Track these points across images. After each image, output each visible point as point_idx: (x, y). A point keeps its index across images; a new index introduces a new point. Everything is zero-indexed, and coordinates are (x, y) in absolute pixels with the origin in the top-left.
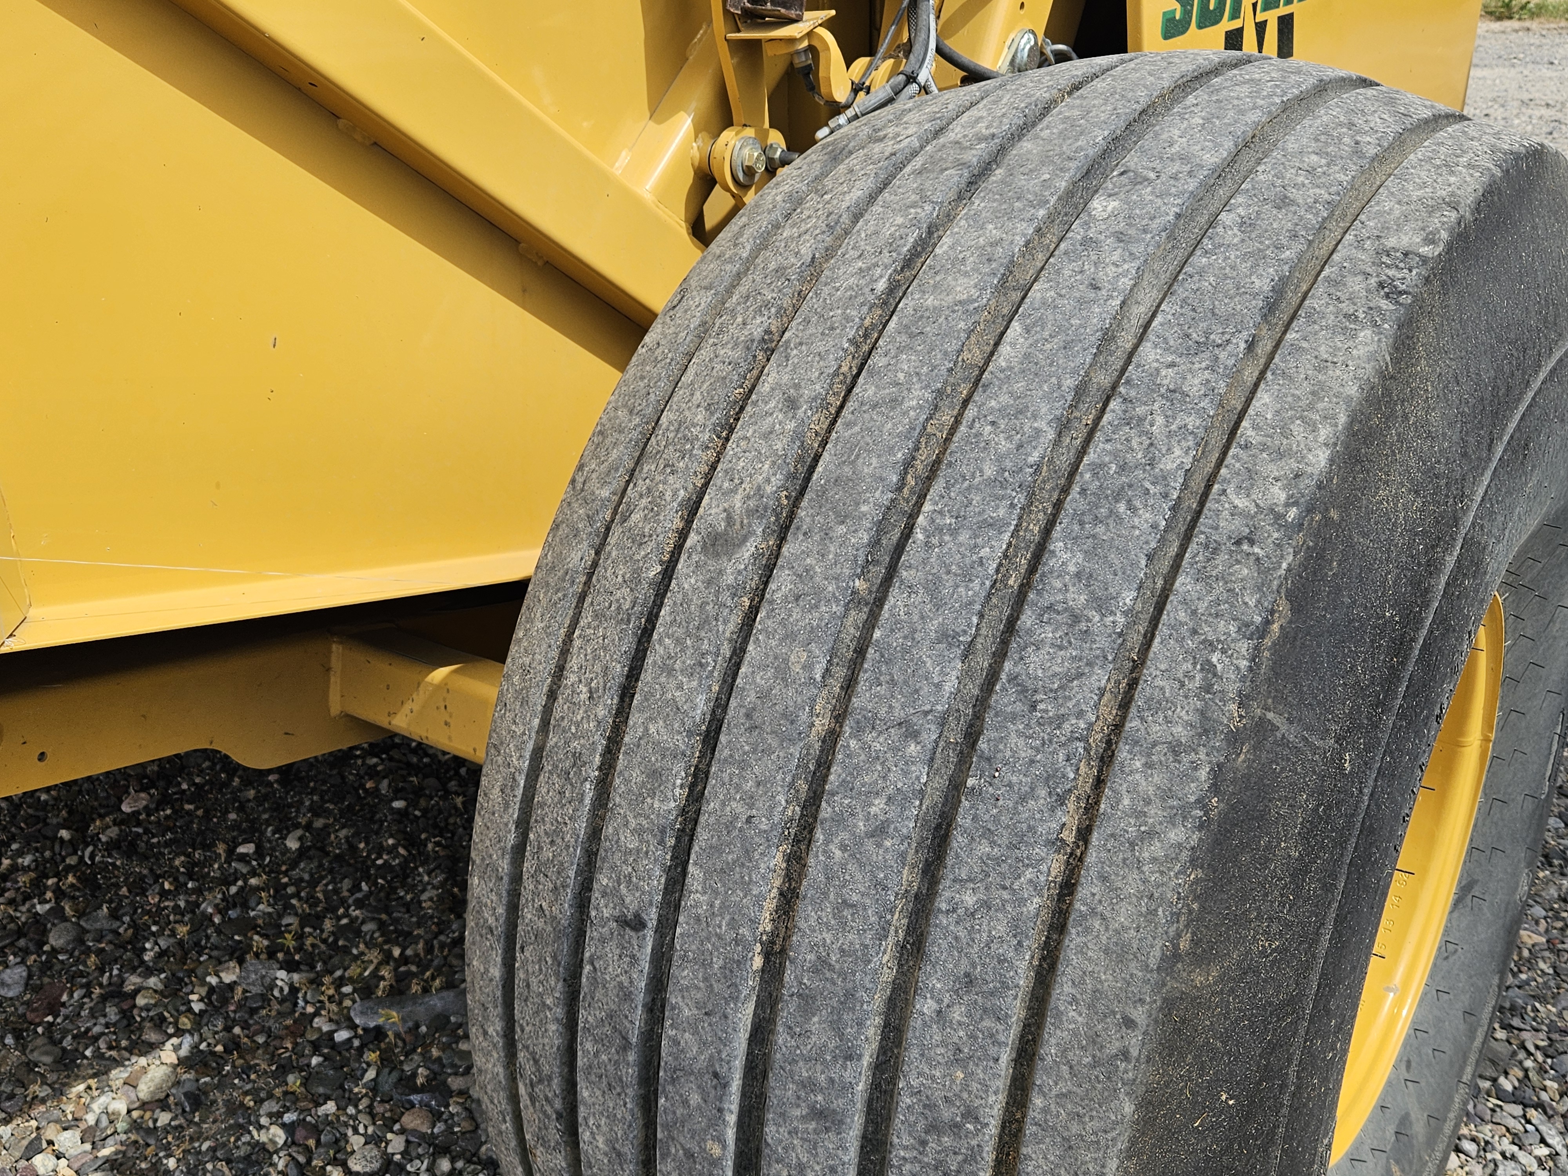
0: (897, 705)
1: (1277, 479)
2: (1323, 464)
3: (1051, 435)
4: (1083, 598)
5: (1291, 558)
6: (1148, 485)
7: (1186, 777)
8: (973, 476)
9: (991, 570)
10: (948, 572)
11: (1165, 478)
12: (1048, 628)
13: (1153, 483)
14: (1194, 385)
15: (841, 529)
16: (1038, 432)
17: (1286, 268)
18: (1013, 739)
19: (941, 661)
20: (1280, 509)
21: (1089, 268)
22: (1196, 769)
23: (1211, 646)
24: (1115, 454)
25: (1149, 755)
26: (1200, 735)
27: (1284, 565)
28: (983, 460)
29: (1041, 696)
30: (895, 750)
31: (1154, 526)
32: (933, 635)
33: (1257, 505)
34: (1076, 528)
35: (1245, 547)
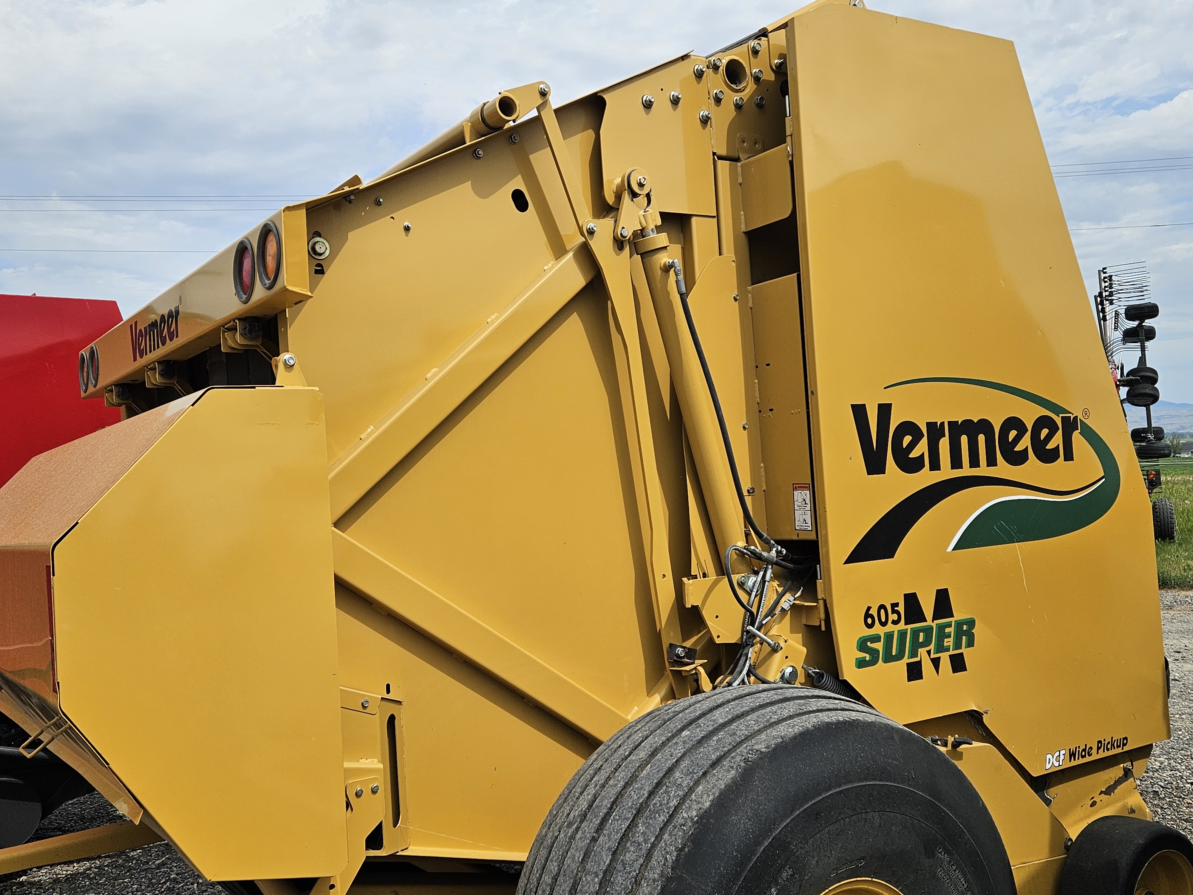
0: (595, 868)
1: (695, 809)
2: (708, 806)
3: (646, 795)
4: (642, 839)
5: (693, 831)
6: (665, 809)
7: (656, 888)
8: (626, 805)
9: (623, 831)
10: (614, 831)
11: (669, 808)
12: (633, 847)
13: (666, 809)
14: (685, 784)
15: (594, 820)
16: (644, 794)
17: (723, 753)
18: (619, 878)
19: (607, 855)
20: (693, 817)
21: (673, 750)
22: (658, 886)
23: (667, 853)
24: (660, 801)
25: (648, 882)
26: (660, 877)
27: (690, 832)
28: (629, 801)
29: (627, 866)
30: (592, 880)
31: (663, 821)
32: (607, 848)
33: (688, 816)
34: (645, 820)
35: (682, 827)
